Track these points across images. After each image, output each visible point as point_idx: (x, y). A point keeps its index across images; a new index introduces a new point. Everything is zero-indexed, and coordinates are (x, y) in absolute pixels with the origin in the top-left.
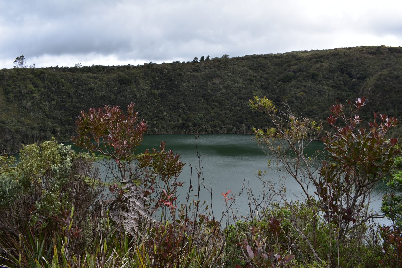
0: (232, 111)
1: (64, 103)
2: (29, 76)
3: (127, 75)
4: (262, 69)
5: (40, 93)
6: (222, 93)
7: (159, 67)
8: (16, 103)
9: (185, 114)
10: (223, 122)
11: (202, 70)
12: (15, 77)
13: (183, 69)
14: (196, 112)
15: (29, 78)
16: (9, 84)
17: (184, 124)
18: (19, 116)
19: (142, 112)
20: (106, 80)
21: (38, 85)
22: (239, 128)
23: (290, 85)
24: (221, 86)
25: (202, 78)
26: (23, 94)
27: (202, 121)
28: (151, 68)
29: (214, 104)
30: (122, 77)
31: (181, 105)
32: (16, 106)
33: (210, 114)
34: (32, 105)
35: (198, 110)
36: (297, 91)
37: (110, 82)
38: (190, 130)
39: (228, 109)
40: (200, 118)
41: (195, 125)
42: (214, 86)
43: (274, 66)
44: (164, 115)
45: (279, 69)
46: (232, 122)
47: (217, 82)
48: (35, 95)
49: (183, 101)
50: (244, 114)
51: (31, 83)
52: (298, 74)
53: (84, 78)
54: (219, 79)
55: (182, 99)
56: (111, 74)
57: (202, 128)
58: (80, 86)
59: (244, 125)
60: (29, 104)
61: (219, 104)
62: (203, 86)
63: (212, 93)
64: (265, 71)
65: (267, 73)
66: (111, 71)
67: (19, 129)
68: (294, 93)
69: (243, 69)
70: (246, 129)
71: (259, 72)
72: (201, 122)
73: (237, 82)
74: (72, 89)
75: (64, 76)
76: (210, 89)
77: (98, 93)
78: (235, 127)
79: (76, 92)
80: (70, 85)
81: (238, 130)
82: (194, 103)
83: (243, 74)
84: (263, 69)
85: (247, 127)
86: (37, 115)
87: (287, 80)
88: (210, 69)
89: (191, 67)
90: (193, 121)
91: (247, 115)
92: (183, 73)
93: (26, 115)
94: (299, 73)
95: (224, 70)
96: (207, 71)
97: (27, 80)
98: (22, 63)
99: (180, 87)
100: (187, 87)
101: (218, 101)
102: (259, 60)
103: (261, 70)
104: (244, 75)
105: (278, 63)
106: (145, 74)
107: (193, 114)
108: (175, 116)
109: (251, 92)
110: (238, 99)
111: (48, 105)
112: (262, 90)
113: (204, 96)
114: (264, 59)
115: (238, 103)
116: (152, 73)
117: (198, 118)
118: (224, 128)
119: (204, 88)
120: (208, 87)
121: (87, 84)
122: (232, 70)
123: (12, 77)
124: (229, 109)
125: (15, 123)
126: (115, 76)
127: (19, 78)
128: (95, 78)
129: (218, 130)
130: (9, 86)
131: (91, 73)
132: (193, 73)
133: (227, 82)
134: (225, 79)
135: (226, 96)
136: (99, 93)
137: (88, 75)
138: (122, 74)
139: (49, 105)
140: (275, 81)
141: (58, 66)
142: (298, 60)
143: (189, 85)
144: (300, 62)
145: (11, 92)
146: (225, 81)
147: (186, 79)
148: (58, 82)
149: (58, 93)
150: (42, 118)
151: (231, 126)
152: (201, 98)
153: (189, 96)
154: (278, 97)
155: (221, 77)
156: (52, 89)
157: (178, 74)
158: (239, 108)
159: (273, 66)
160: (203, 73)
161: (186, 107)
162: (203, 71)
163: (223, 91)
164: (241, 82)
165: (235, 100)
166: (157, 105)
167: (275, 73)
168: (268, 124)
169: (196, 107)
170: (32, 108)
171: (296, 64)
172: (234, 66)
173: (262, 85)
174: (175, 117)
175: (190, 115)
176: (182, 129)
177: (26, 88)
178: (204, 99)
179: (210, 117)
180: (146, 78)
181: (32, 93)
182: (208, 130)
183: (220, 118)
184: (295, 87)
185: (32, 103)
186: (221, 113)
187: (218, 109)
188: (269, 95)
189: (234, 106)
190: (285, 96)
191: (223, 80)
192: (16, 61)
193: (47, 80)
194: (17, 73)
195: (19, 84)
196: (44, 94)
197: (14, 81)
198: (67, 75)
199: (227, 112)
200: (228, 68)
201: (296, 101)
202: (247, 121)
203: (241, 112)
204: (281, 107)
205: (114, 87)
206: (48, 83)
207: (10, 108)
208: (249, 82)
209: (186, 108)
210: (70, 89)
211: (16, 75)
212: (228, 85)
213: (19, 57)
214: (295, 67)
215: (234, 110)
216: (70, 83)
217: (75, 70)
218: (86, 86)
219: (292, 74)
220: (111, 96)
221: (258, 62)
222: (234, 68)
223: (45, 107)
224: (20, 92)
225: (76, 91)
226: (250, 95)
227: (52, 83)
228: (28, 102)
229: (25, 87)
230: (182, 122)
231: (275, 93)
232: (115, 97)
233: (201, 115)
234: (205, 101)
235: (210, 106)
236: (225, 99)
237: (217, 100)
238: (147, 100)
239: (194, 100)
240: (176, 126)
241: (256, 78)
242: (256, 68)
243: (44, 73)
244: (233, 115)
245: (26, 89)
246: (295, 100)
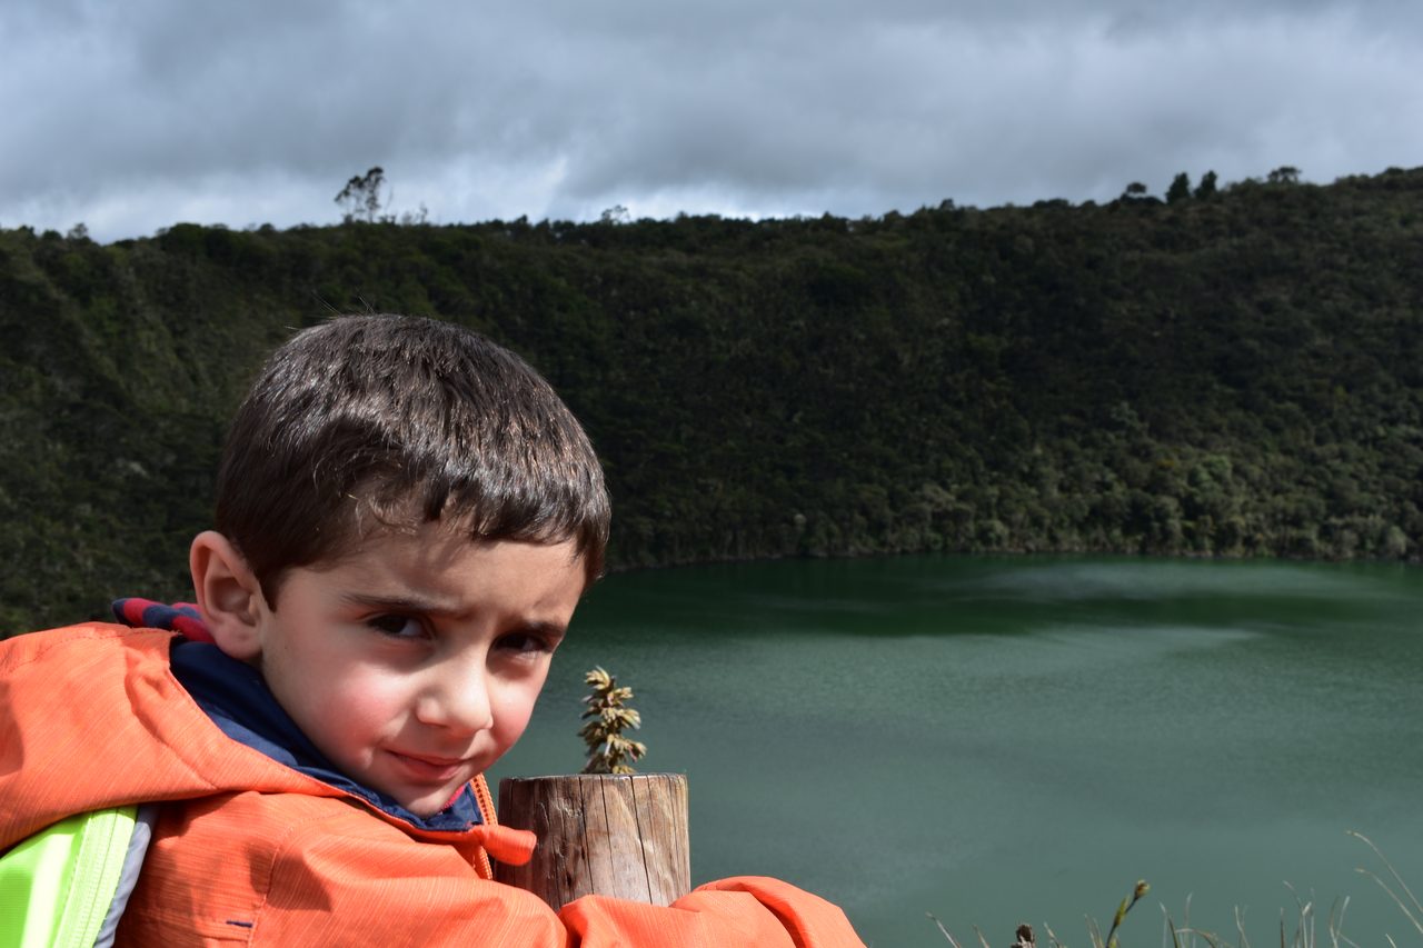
0: (1374, 445)
2: (415, 259)
6: (1316, 355)
7: (992, 223)
9: (1135, 452)
10: (1332, 496)
11: (1197, 241)
12: (354, 262)
13: (1105, 236)
14: (1195, 445)
15: (415, 267)
17: (1135, 508)
19: (930, 442)
24: (1305, 318)
25: (1204, 276)
27: (1225, 492)
28: (956, 230)
29: (1281, 407)
31: (1114, 410)
33: (1265, 457)
35: (1200, 435)
37: (773, 295)
38: (1167, 535)
39: (1352, 433)
40: (1217, 478)
41: (1190, 510)
42: (1270, 317)
44: (1035, 459)
46: (1383, 498)
47: (1285, 298)
49: (1120, 392)
53: (651, 273)
54: (1290, 281)
55: (1118, 381)
57: (1231, 525)
58: (636, 309)
61: (1304, 408)
62: (1216, 316)
63: (1265, 353)
66: (767, 244)
72: (1224, 496)
73: (1383, 298)
74: (603, 324)
75: (564, 262)
76: (1250, 335)
78: (1396, 529)
79: (620, 336)
80: (594, 306)
82: (1174, 398)
90: (1182, 490)
92: (1105, 254)
96: (1224, 245)
97: (407, 276)
98: (373, 203)
99: (1105, 321)
100: (1135, 324)
101: (1298, 393)
107: (1181, 458)
108: (1089, 464)
110: (1399, 386)
113: (1222, 366)
115: (1405, 407)
116: (965, 253)
117: (1204, 476)
118: (1343, 528)
119: (1220, 325)
120: (1240, 323)
121: (668, 302)
122: (1354, 238)
123: (342, 262)
124: (1361, 435)
127: (373, 268)
128: (700, 272)
129: (1308, 541)
132: (1155, 255)
133: (1336, 300)
134: (1323, 284)
135: (1338, 368)
136: (723, 344)
137: (665, 259)
141: (524, 218)
143: (1143, 310)
146: (1322, 292)
147: (1125, 284)
148: (539, 291)
151: (1375, 521)
152: (1210, 377)
153: (1146, 368)
155: (1299, 275)
157: (1085, 260)
158: (1413, 431)
160: (1202, 252)
161: (1141, 419)
162: (1202, 242)
163: (1319, 341)
164: (1406, 299)
165: (1386, 389)
166: (994, 406)
169: (1191, 423)
174: (1090, 470)
175: (1165, 462)
176: (1127, 531)
178: (1225, 381)
179: (1266, 470)
182: (1258, 537)
183: (1316, 476)
186: (1319, 451)
187: (1303, 432)
189: (1384, 420)
192: (346, 193)
193: (490, 281)
194: (360, 244)
197: (349, 280)
198: (575, 260)
199: (1352, 446)
206: (493, 295)
209: (1138, 425)
210: (593, 322)
211: (356, 254)
212: (1343, 316)
213: (363, 175)
215: (1384, 438)
216: (591, 293)
217: (602, 235)
218: (661, 310)
220: (781, 358)
225: (618, 331)
227: (511, 293)
230: (1123, 494)
233: (1223, 461)
234: (1230, 391)
235: (1257, 414)
236: (1336, 380)
237: (1293, 389)
238: (949, 379)
239: (1173, 386)
240: (1093, 513)
243: (476, 246)
244: (1383, 467)
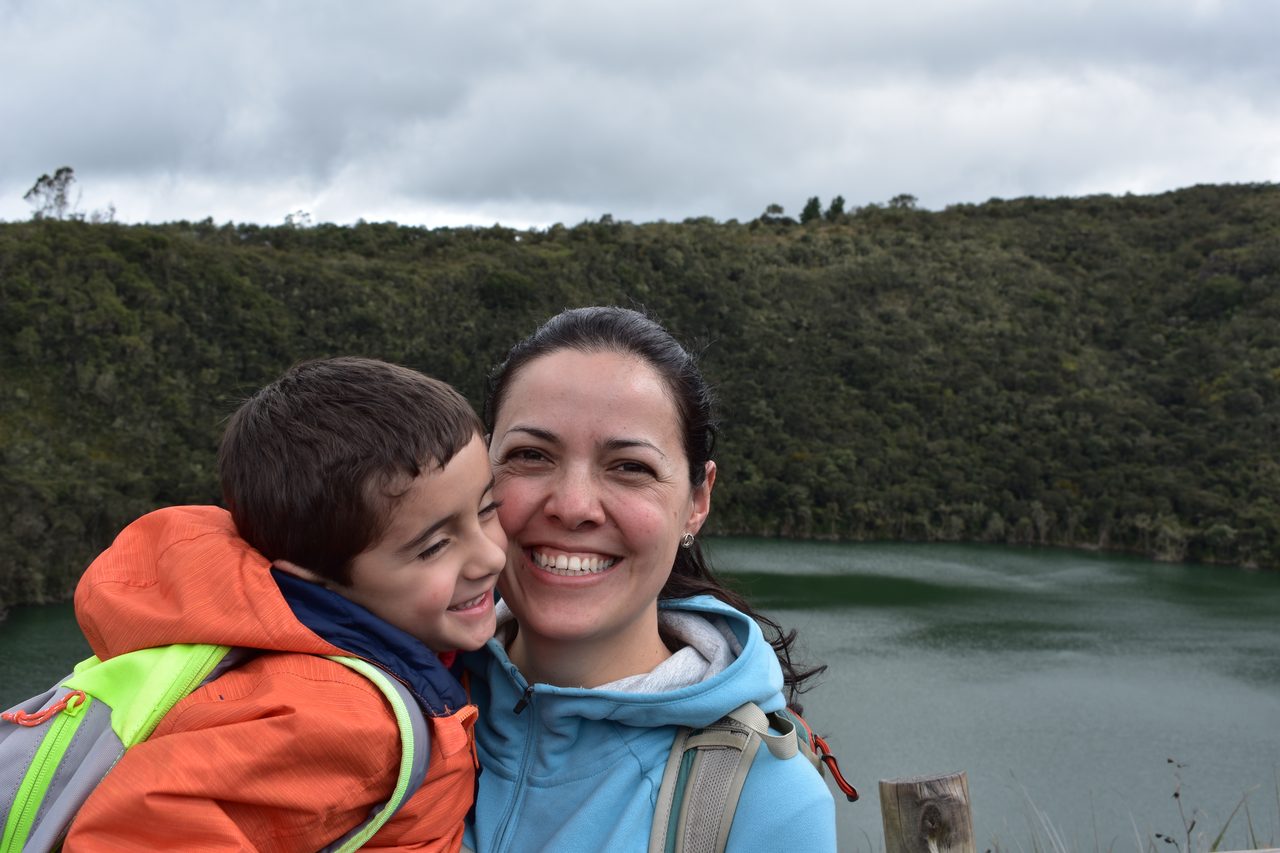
0: (978, 441)
1: (251, 379)
2: (104, 255)
3: (516, 267)
4: (1084, 259)
5: (149, 331)
6: (928, 361)
7: (646, 236)
8: (47, 374)
9: (771, 445)
10: (942, 486)
11: (827, 258)
12: (43, 257)
13: (746, 252)
14: (823, 440)
15: (103, 264)
16: (20, 288)
17: (772, 495)
18: (64, 431)
20: (427, 285)
21: (141, 297)
22: (1017, 520)
23: (1224, 330)
24: (920, 329)
25: (833, 289)
26: (80, 333)
27: (850, 482)
28: (614, 242)
29: (899, 407)
30: (493, 275)
31: (754, 407)
32: (48, 386)
33: (885, 451)
34: (121, 385)
35: (828, 431)
36: (1264, 359)
37: (445, 298)
38: (799, 520)
39: (959, 431)
40: (843, 469)
41: (820, 498)
42: (889, 327)
43: (1135, 246)
45: (1161, 260)
46: (985, 488)
47: (902, 310)
48: (132, 340)
49: (759, 392)
50: (1034, 453)
51: (113, 286)
52: (1258, 282)
53: (331, 274)
54: (907, 296)
55: (756, 381)
56: (444, 260)
57: (855, 512)
58: (317, 308)
59: (1037, 505)
60: (108, 378)
61: (919, 407)
62: (843, 325)
63: (886, 359)
64: (1098, 268)
65: (1111, 277)
66: (440, 251)
67: (73, 488)
68: (1252, 369)
69: (1006, 255)
70: (1047, 523)
71: (1073, 270)
72: (850, 486)
73: (986, 312)
74: (285, 321)
75: (248, 262)
76: (872, 342)
77: (395, 345)
78: (996, 515)
79: (302, 333)
80: (277, 305)
81: (1013, 529)
82: (806, 397)
83: (1013, 276)
84: (1090, 258)
85: (1054, 516)
86: (141, 429)
87: (1210, 307)
88: (863, 255)
89: (779, 245)
90: (812, 480)
91: (1047, 458)
92: (746, 268)
93: (91, 426)
94: (1264, 277)
95: (923, 257)
96: (850, 262)
97: (96, 272)
98: (61, 200)
99: (746, 328)
100: (772, 331)
101: (913, 395)
102: (1065, 220)
103: (1078, 261)
104: (1013, 284)
105: (1152, 232)
106: (590, 269)
107: (811, 451)
108: (731, 456)
109: (1056, 359)
110: (999, 389)
111: (184, 387)
112: (1101, 352)
113: (848, 370)
114: (1090, 218)
115: (1003, 407)
116: (622, 264)
117: (832, 467)
118: (951, 514)
119: (846, 333)
120: (864, 332)
121: (346, 302)
122: (962, 259)
123: (31, 256)
124: (966, 432)
125: (49, 462)
126: (462, 272)
127: (62, 263)
128: (377, 275)
129: (923, 525)
130: (17, 294)
131: (357, 252)
132: (792, 270)
133: (946, 313)
134: (935, 298)
135: (947, 373)
136: (399, 342)
137: (345, 262)
138: (491, 262)
139: (188, 387)
140: (1154, 310)
141: (210, 220)
142: (1243, 220)
143: (779, 318)
144: (1256, 230)
145: (27, 322)
146: (934, 305)
147: (764, 295)
148: (224, 289)
149: (225, 337)
150: (165, 447)
151: (979, 508)
152: (837, 379)
153: (782, 370)
154: (1178, 383)
155: (915, 290)
156: (201, 319)
157: (728, 272)
158: (1011, 429)
159: (1131, 245)
160: (831, 268)
161: (777, 416)
162: (831, 259)
163: (932, 349)
164: (1005, 314)
165: (988, 391)
167: (1142, 278)
168: (1146, 502)
169: (820, 420)
170: (120, 397)
171: (1240, 241)
172: (967, 242)
173: (1096, 331)
174: (732, 462)
175: (797, 455)
176: (763, 516)
177: (93, 307)
178: (850, 383)
179: (884, 462)
180: (598, 282)
181: (117, 331)
182: (879, 522)
183: (928, 468)
184: (1250, 339)
185: (118, 374)
186: (931, 446)
187: (916, 429)
188: (1131, 371)
189: (986, 419)
190: (1210, 380)
191: (927, 304)
192: (35, 190)
193: (177, 278)
194: (49, 240)
195: (60, 291)
196: (168, 336)
197: (38, 275)
198: (259, 261)
199: (959, 442)
200: (944, 253)
201: (1265, 403)
202: (1049, 488)
203: (1019, 445)
204: (1196, 428)
205: (463, 319)
206: (179, 292)
207: (21, 393)
208: (1039, 312)
209: (775, 422)
210: (275, 319)
211: (46, 250)
212: (952, 327)
213: (51, 174)
214: (1243, 252)
215: (987, 435)
216: (274, 291)
217: (284, 237)
218: (341, 310)
219: (1232, 283)
220: (453, 356)
221: (1062, 226)
222: (965, 251)
223: (175, 396)
224: (68, 325)
225: (299, 328)
226: (1051, 373)
227: (196, 290)
228: (99, 368)
229: (87, 306)
230: (761, 483)
231: (1161, 366)
232: (467, 361)
233: (848, 454)
234: (855, 391)
235: (877, 412)
236: (946, 383)
237: (909, 391)
239: (805, 386)
240: (734, 500)
241: (1068, 299)
242: (1056, 255)
243: (163, 245)
244: (985, 460)
245: (92, 312)
246: (1260, 399)
